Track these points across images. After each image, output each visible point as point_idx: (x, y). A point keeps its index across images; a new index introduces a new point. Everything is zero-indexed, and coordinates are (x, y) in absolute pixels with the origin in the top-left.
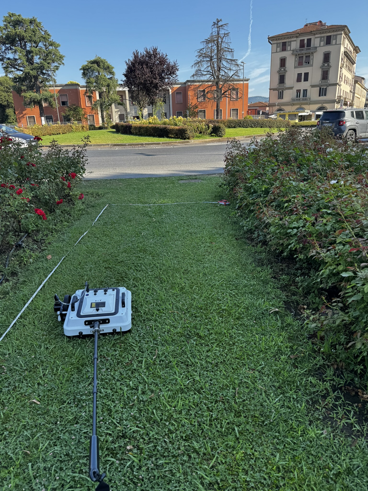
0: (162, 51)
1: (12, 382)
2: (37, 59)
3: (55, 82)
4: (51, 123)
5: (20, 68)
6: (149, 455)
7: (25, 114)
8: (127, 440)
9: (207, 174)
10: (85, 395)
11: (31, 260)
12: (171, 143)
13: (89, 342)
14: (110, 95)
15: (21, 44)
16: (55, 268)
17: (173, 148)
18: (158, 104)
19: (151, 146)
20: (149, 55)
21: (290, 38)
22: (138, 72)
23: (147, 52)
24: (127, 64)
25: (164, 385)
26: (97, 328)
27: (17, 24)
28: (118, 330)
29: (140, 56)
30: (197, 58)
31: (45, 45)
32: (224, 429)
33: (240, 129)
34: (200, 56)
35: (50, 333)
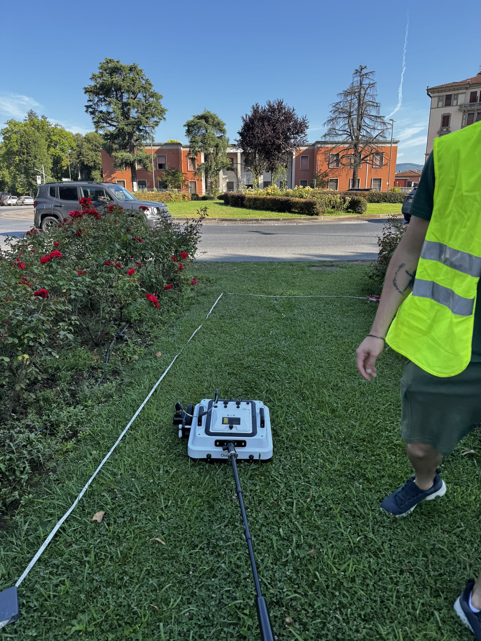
0: (288, 104)
1: (128, 512)
2: (133, 113)
3: (153, 141)
4: (146, 190)
5: (112, 124)
6: (315, 634)
7: (114, 178)
8: (284, 608)
9: (347, 261)
10: (222, 539)
11: (136, 357)
12: (293, 219)
13: (219, 470)
14: (218, 158)
15: (117, 95)
16: (168, 369)
17: (297, 226)
18: (279, 170)
19: (269, 222)
20: (272, 109)
21: (458, 89)
22: (257, 130)
23: (269, 106)
24: (244, 120)
25: (325, 540)
26: (233, 452)
27: (114, 72)
28: (256, 457)
29: (260, 111)
30: (331, 114)
31: (145, 97)
32: (418, 612)
33: (385, 204)
34: (335, 111)
35: (168, 452)
